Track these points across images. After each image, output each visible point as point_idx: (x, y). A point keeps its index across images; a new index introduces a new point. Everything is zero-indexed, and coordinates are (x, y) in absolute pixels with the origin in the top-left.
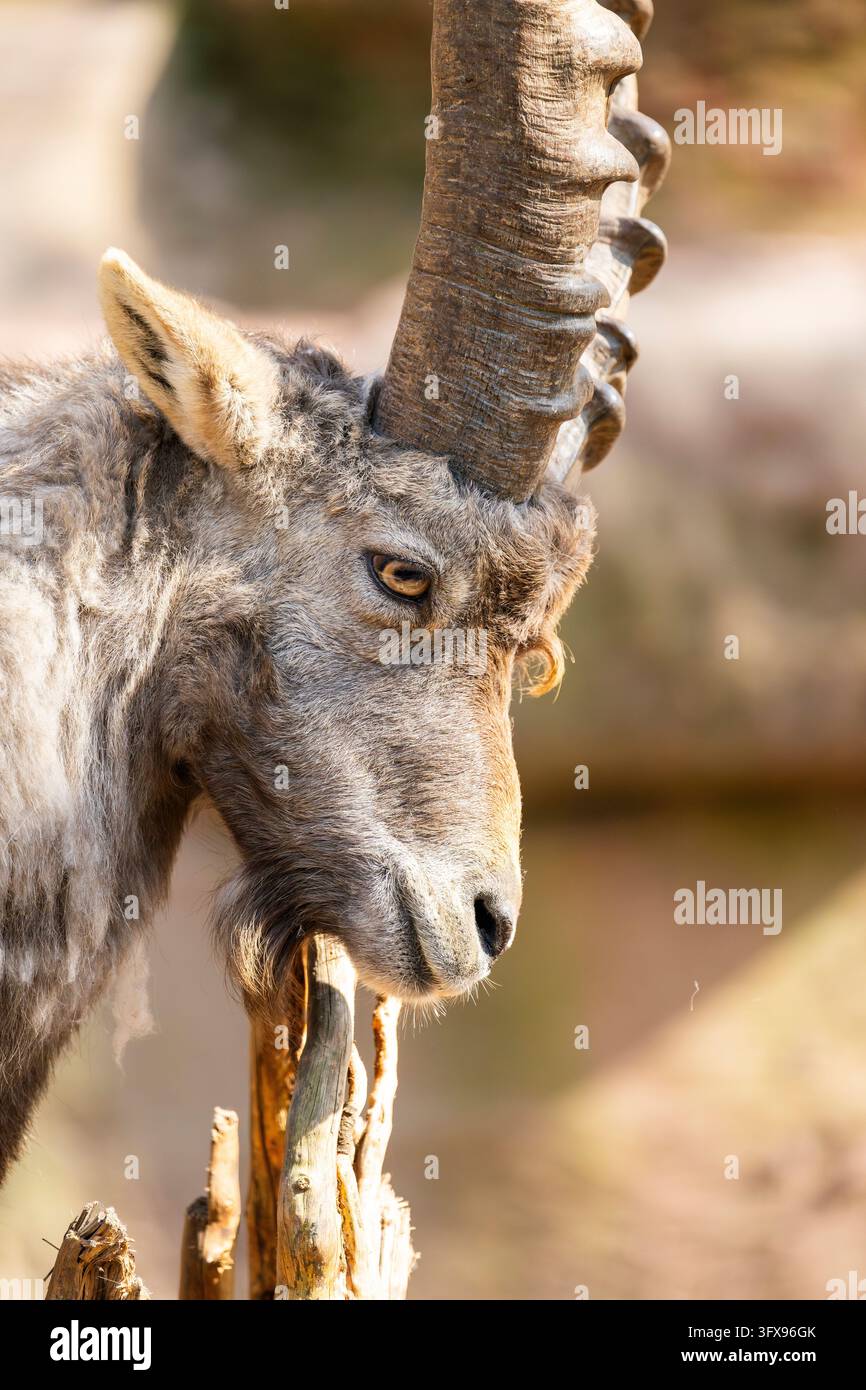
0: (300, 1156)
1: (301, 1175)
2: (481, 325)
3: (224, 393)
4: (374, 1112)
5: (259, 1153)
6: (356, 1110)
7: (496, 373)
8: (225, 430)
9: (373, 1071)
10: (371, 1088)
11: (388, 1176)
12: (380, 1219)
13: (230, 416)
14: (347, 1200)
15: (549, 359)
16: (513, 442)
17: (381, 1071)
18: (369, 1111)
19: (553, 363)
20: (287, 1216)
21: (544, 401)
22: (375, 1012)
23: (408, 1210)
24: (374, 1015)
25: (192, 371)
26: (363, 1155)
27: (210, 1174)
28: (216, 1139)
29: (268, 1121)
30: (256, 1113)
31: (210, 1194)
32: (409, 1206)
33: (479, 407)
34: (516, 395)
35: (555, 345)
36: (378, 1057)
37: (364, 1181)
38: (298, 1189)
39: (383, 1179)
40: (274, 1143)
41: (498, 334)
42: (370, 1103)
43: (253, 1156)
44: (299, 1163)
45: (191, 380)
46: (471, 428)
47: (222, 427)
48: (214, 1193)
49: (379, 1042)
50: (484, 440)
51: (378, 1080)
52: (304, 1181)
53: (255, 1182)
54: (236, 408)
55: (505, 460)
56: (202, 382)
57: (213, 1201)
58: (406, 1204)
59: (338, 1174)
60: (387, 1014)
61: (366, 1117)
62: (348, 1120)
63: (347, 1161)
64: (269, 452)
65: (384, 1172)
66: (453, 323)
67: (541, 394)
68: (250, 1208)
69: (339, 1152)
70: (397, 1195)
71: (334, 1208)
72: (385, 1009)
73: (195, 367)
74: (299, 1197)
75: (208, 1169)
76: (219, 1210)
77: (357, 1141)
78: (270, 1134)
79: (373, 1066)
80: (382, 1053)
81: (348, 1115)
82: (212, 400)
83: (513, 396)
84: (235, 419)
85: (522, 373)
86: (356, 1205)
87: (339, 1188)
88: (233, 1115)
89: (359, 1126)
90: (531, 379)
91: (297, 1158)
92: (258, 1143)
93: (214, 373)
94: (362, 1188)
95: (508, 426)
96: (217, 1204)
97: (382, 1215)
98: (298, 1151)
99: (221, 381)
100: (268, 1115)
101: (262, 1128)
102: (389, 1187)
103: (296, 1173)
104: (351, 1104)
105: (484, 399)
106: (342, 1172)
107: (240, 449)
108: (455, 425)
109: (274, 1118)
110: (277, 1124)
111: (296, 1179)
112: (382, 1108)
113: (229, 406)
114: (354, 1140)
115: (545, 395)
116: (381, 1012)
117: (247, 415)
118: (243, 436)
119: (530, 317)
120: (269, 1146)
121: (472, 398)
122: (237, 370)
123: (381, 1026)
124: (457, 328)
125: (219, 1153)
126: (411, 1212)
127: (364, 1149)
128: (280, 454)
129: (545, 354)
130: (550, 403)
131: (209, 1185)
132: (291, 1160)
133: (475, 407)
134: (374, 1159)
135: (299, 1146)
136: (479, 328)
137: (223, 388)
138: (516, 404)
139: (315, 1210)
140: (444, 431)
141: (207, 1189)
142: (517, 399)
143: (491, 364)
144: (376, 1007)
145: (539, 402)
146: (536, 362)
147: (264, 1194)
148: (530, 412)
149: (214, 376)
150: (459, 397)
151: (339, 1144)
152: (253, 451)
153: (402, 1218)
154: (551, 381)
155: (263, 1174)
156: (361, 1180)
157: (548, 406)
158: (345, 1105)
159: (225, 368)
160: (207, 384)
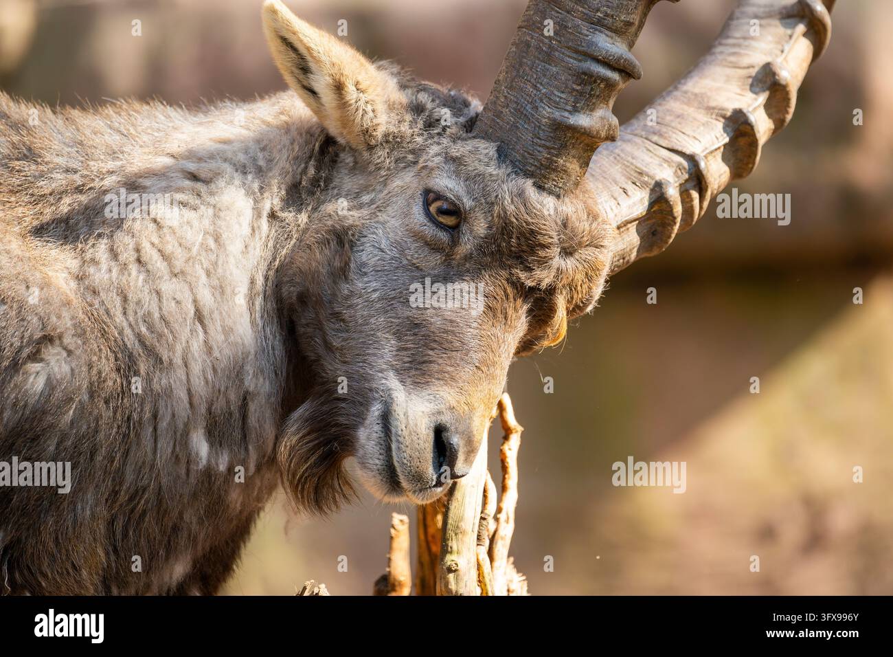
0: (451, 548)
1: (453, 561)
2: (539, 59)
3: (351, 93)
4: (502, 516)
5: (424, 544)
6: (489, 515)
7: (540, 91)
8: (354, 120)
9: (501, 489)
10: (500, 500)
11: (512, 559)
12: (506, 588)
13: (357, 110)
14: (484, 577)
15: (575, 86)
16: (540, 139)
17: (506, 488)
18: (498, 516)
19: (577, 91)
20: (443, 589)
21: (566, 114)
22: (502, 448)
23: (526, 582)
24: (501, 450)
25: (327, 78)
26: (494, 546)
27: (390, 559)
28: (393, 535)
29: (429, 522)
30: (421, 516)
31: (390, 572)
32: (526, 579)
33: (525, 112)
34: (549, 107)
35: (580, 78)
36: (504, 479)
37: (496, 564)
38: (450, 570)
39: (508, 561)
40: (433, 537)
41: (547, 66)
42: (499, 510)
43: (419, 546)
44: (451, 553)
45: (327, 85)
46: (517, 126)
47: (352, 118)
48: (392, 572)
49: (504, 469)
50: (523, 135)
51: (504, 494)
52: (454, 565)
53: (421, 563)
54: (361, 103)
55: (533, 151)
56: (335, 86)
57: (392, 577)
58: (524, 578)
59: (478, 559)
60: (510, 449)
61: (496, 519)
62: (484, 522)
63: (483, 551)
64: (386, 135)
65: (509, 556)
66: (523, 57)
67: (565, 110)
68: (418, 581)
69: (478, 545)
70: (518, 571)
71: (476, 583)
72: (509, 445)
73: (329, 76)
74: (451, 576)
75: (388, 556)
76: (397, 583)
77: (490, 537)
78: (431, 531)
79: (501, 485)
80: (506, 476)
81: (484, 519)
82: (343, 99)
83: (547, 108)
84: (360, 112)
85: (556, 93)
86: (490, 581)
87: (478, 569)
88: (405, 518)
89: (492, 525)
90: (561, 98)
91: (449, 549)
92: (422, 537)
93: (343, 79)
94: (494, 569)
95: (539, 127)
96: (395, 579)
97: (508, 585)
98: (450, 544)
99: (349, 85)
100: (429, 518)
101: (425, 527)
102: (512, 566)
103: (449, 559)
104: (486, 511)
105: (529, 107)
106: (480, 558)
107: (366, 132)
108: (508, 123)
109: (433, 520)
110: (435, 524)
111: (449, 563)
112: (507, 514)
113: (356, 102)
114: (488, 536)
115: (568, 111)
116: (506, 447)
117: (369, 108)
118: (367, 123)
119: (569, 57)
120: (430, 538)
121: (522, 106)
122: (360, 78)
123: (506, 457)
124: (525, 60)
125: (396, 544)
126: (528, 583)
127: (495, 542)
128: (394, 137)
129: (573, 83)
130: (570, 116)
131: (389, 566)
132: (445, 550)
133: (522, 113)
134: (502, 548)
135: (450, 541)
136: (537, 61)
137: (350, 90)
138: (548, 113)
139: (462, 584)
140: (501, 128)
141: (388, 569)
142: (549, 110)
143: (538, 85)
144: (503, 444)
145: (563, 114)
146: (566, 87)
147: (427, 572)
148: (555, 120)
149: (344, 82)
150: (515, 105)
151: (478, 539)
152: (374, 133)
153: (522, 588)
154: (574, 102)
155: (426, 558)
156: (493, 563)
157: (568, 118)
158: (482, 512)
159: (351, 76)
160: (339, 88)
